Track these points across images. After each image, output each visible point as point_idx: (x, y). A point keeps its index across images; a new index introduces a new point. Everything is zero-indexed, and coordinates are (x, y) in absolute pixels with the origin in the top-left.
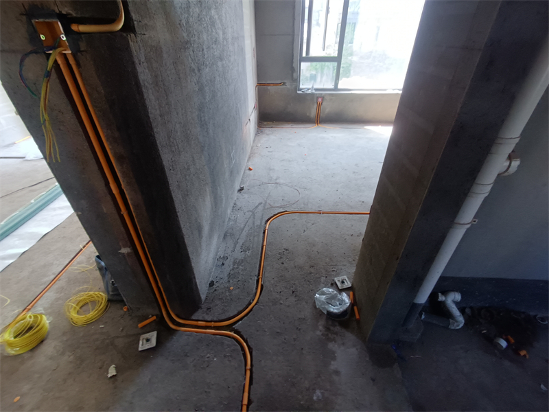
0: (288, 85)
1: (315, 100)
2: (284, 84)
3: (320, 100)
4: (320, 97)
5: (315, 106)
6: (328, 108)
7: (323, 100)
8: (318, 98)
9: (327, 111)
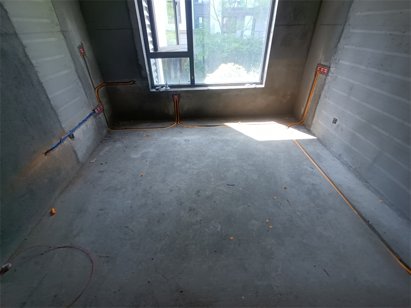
0: (138, 83)
1: (171, 98)
2: (134, 82)
3: (176, 97)
4: (176, 95)
5: (172, 104)
6: (186, 105)
7: (179, 97)
8: (173, 95)
9: (186, 107)
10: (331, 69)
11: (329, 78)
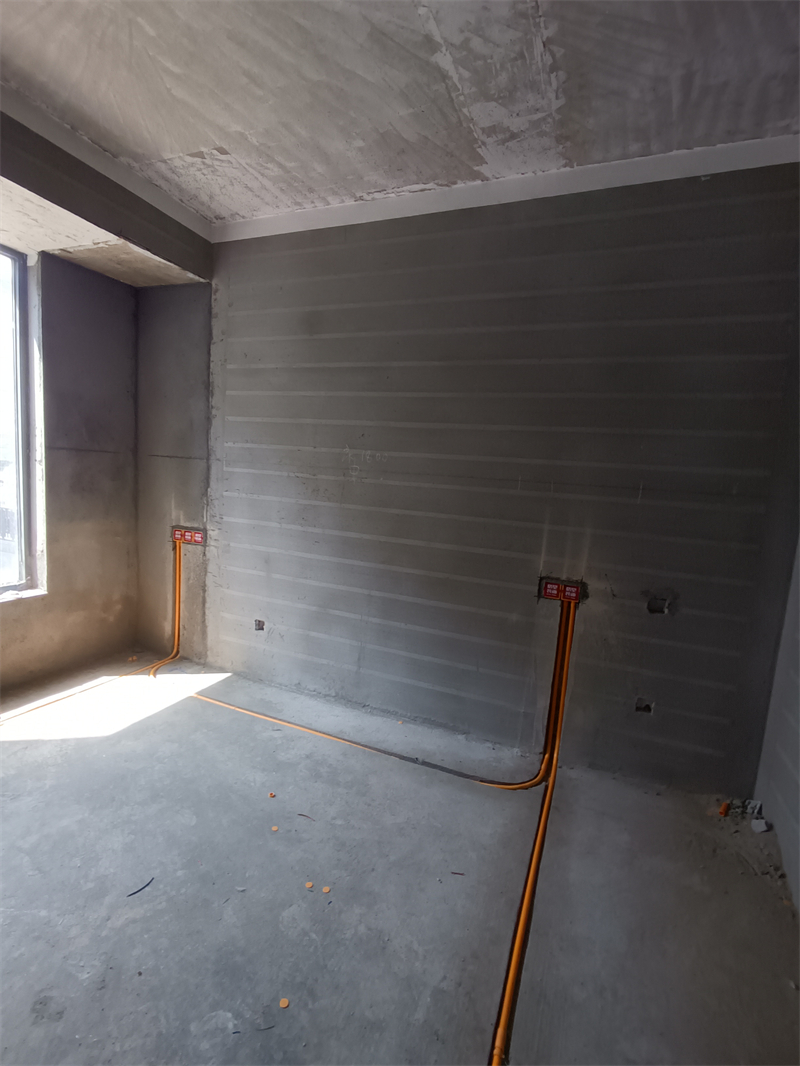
10: (210, 533)
11: (212, 551)
